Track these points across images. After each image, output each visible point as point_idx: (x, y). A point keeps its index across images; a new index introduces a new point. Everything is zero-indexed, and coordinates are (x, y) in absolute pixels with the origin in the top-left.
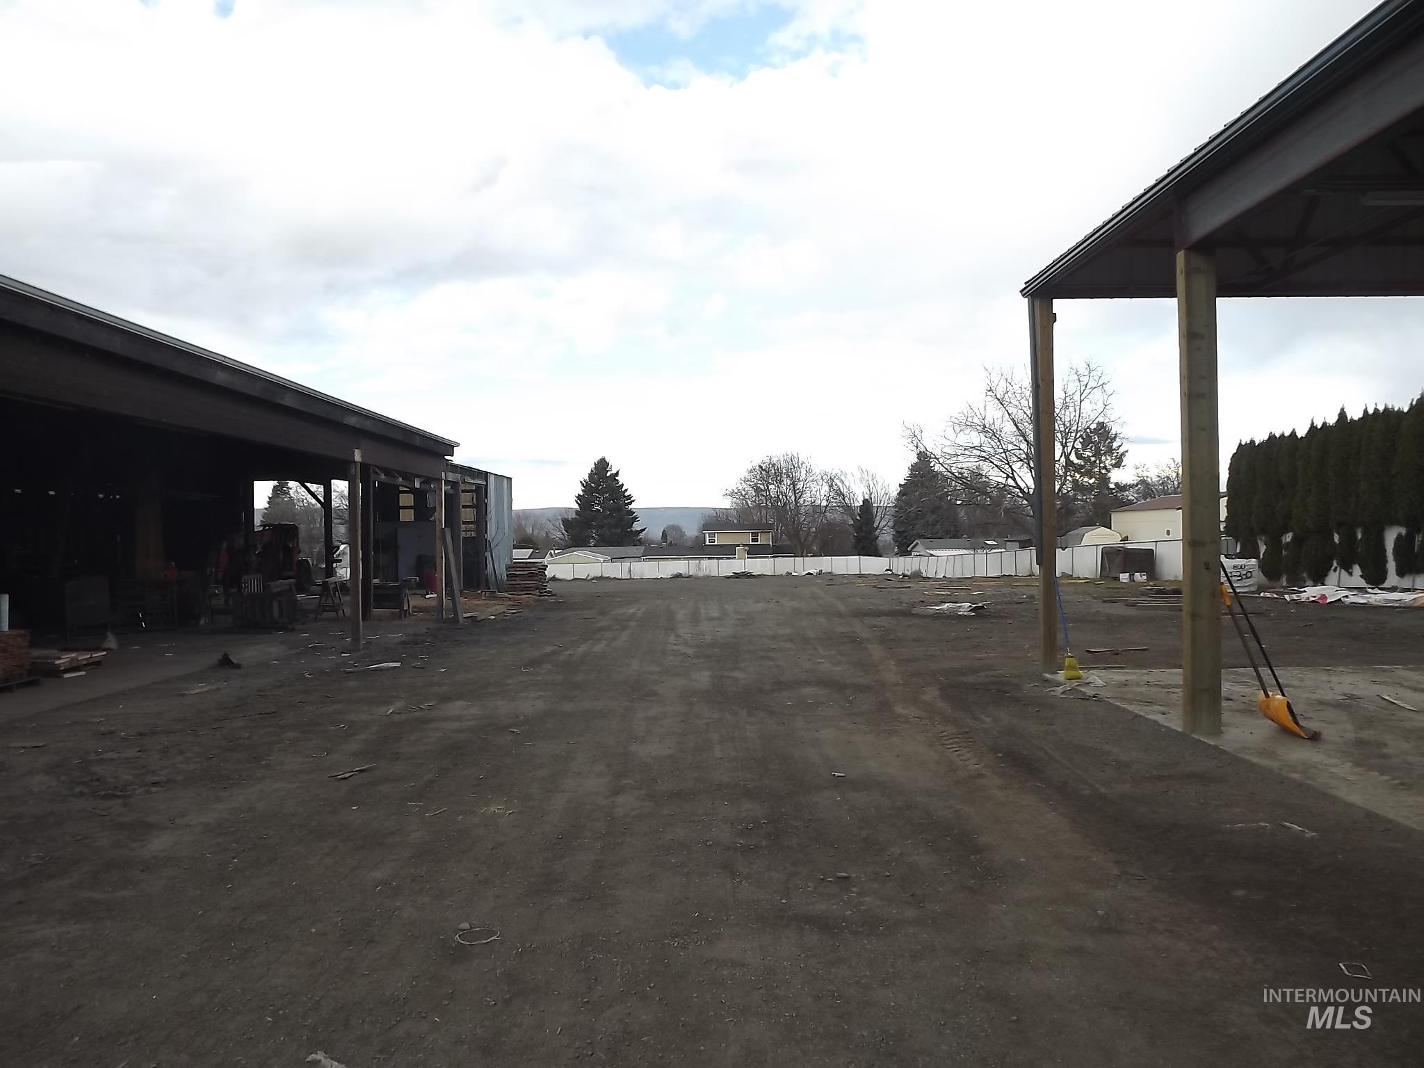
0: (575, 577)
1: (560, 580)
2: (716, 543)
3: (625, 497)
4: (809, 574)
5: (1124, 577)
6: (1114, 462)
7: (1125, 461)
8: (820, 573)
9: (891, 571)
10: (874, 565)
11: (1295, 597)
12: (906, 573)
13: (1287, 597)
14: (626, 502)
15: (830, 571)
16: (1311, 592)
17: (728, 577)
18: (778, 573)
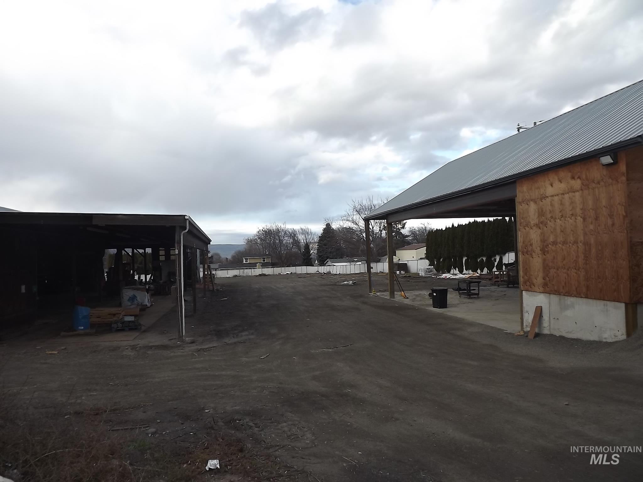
2: (249, 263)
4: (287, 274)
5: (398, 272)
6: (401, 226)
7: (406, 226)
8: (292, 273)
9: (319, 272)
10: (312, 270)
11: (440, 277)
12: (325, 272)
13: (438, 277)
15: (295, 272)
16: (444, 276)
17: (257, 276)
18: (275, 273)
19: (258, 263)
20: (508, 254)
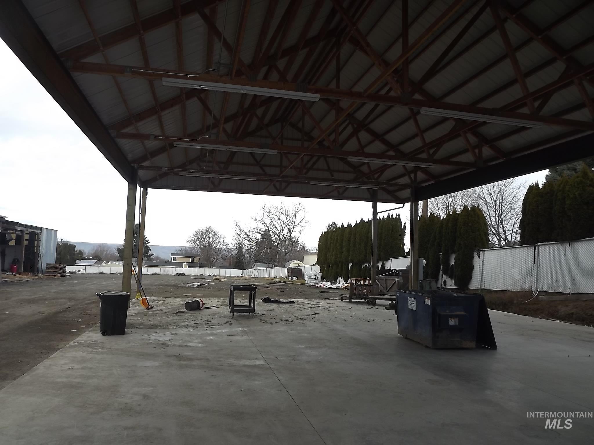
0: (112, 273)
1: (104, 273)
2: (176, 261)
3: (145, 240)
4: (209, 275)
8: (214, 275)
9: (243, 275)
11: (319, 285)
14: (146, 242)
15: (218, 274)
16: (323, 284)
17: (174, 275)
19: (184, 263)
20: (391, 260)
